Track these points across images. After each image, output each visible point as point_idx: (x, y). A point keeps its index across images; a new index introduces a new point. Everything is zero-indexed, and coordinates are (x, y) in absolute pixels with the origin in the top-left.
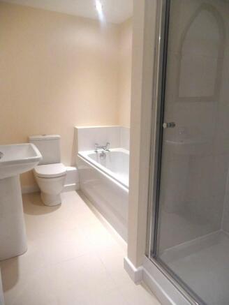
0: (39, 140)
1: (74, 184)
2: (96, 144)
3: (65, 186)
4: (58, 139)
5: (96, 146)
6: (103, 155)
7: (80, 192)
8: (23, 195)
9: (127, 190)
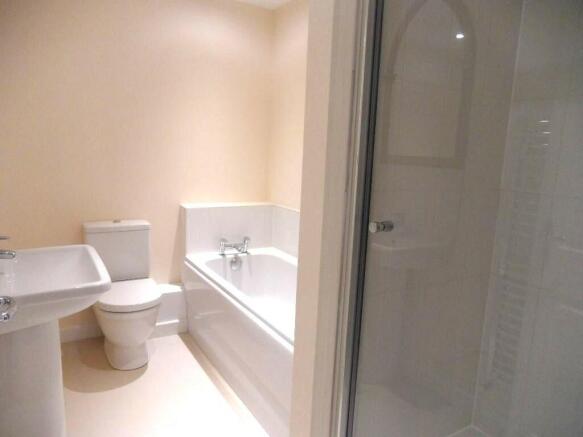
0: (107, 231)
1: (176, 321)
2: (224, 240)
3: (157, 324)
4: (145, 229)
5: (223, 243)
6: (236, 261)
7: (189, 336)
8: (64, 346)
9: (291, 349)
